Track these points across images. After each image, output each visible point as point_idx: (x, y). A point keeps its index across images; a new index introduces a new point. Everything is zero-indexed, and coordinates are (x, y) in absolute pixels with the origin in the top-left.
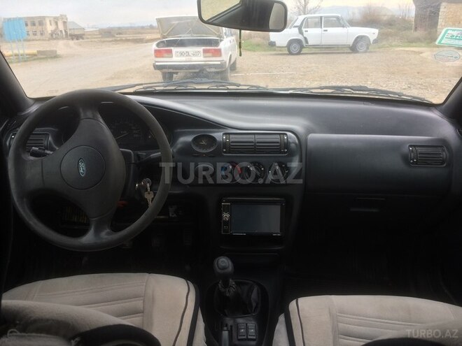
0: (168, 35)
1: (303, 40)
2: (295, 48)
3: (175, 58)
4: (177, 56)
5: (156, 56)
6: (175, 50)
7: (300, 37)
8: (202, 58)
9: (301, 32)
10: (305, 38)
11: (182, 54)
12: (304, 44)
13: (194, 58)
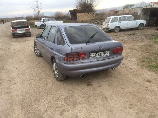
0: (14, 26)
1: (44, 25)
2: (42, 27)
3: (17, 32)
4: (18, 31)
5: (12, 31)
6: (17, 29)
7: (43, 24)
8: (25, 31)
9: (43, 23)
10: (45, 24)
11: (19, 30)
12: (45, 26)
13: (23, 31)
